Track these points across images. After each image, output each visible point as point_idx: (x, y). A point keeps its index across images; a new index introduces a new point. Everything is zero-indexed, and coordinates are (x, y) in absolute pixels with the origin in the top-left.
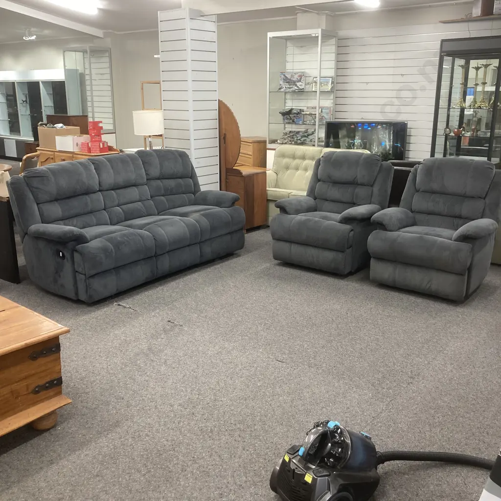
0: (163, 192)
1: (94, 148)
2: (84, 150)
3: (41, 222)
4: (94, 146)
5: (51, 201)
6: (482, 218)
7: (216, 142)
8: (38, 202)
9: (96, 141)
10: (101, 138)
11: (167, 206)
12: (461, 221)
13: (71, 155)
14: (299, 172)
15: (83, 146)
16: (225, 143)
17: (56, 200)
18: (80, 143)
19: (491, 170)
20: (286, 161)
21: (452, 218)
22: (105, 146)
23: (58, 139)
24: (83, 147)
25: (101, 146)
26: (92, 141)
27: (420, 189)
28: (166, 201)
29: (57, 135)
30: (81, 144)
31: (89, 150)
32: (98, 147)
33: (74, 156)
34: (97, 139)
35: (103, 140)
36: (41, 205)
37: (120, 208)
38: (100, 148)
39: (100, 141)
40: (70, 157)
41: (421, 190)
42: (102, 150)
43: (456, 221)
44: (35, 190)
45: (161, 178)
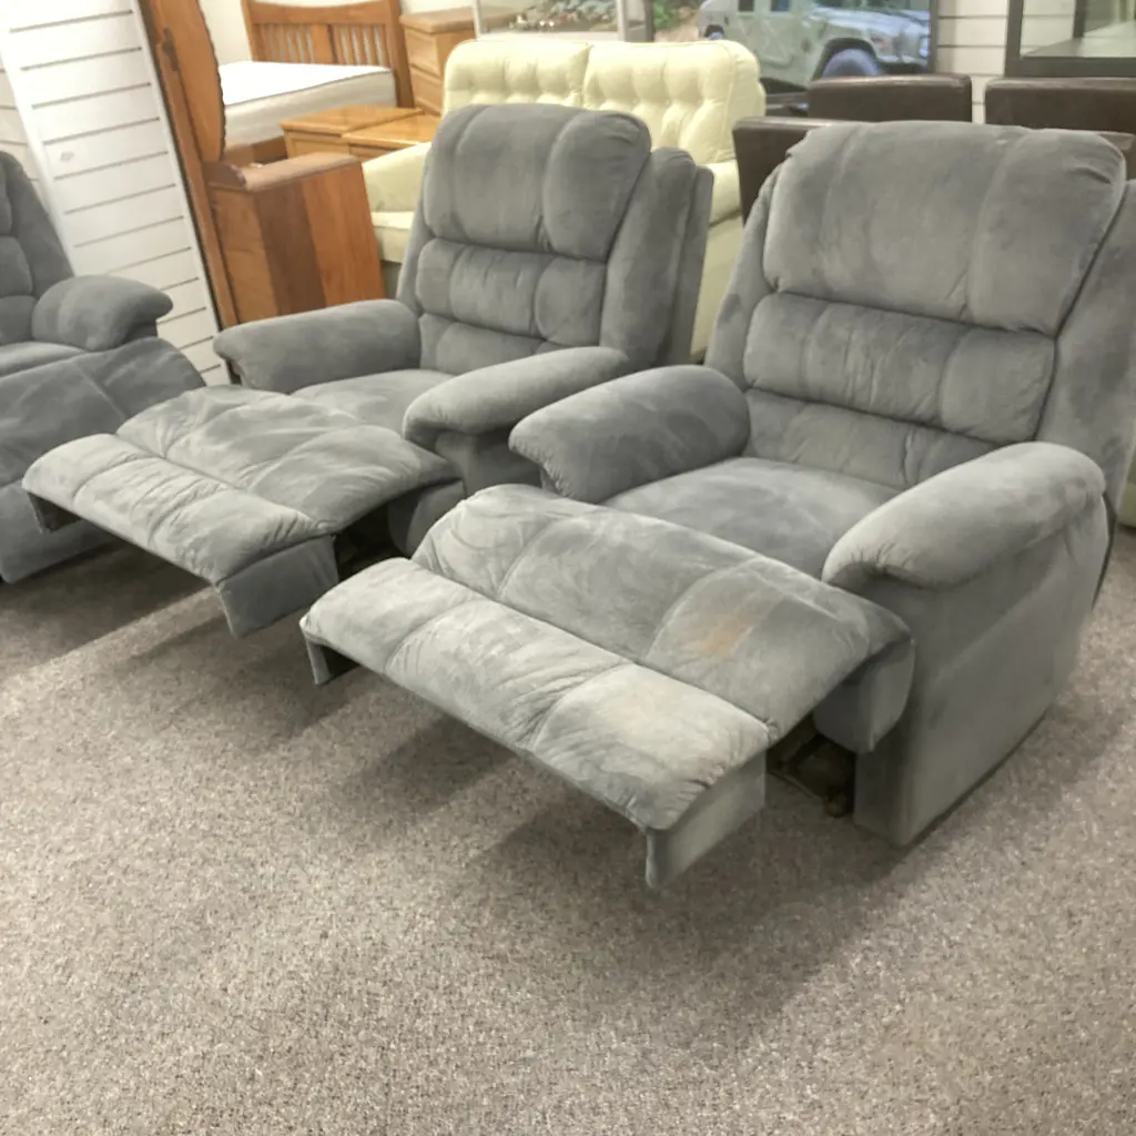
6: (1033, 438)
12: (938, 447)
19: (1096, 185)
20: (479, 100)
21: (903, 428)
27: (776, 280)
41: (783, 285)
43: (916, 442)
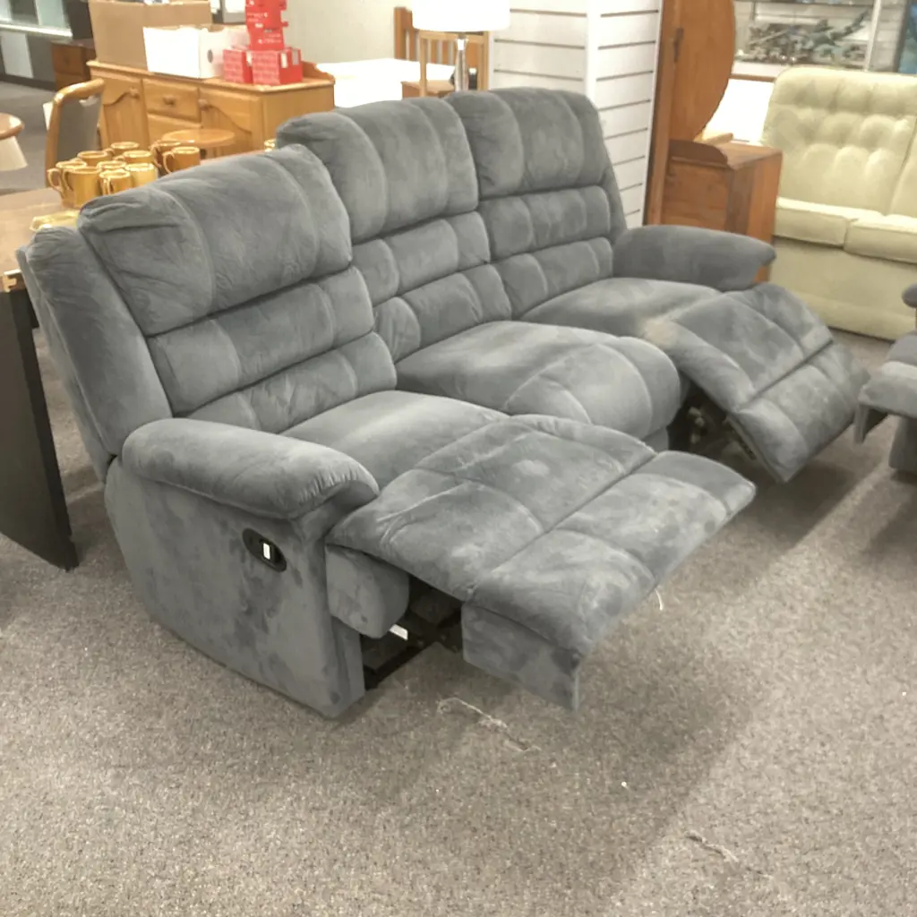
0: (530, 238)
1: (261, 69)
2: (234, 74)
3: (169, 412)
4: (263, 61)
5: (197, 321)
7: (648, 58)
8: (152, 330)
9: (265, 47)
10: (282, 38)
11: (546, 288)
13: (193, 89)
14: (846, 151)
15: (230, 62)
16: (676, 60)
17: (215, 313)
18: (218, 53)
20: (806, 114)
22: (295, 62)
23: (152, 37)
24: (228, 66)
25: (285, 64)
26: (254, 46)
28: (539, 268)
29: (147, 26)
30: (221, 53)
31: (249, 76)
32: (275, 65)
33: (203, 90)
34: (272, 41)
35: (287, 42)
36: (161, 342)
37: (408, 301)
38: (282, 70)
39: (280, 46)
40: (190, 94)
42: (285, 76)
44: (132, 282)
45: (527, 189)
